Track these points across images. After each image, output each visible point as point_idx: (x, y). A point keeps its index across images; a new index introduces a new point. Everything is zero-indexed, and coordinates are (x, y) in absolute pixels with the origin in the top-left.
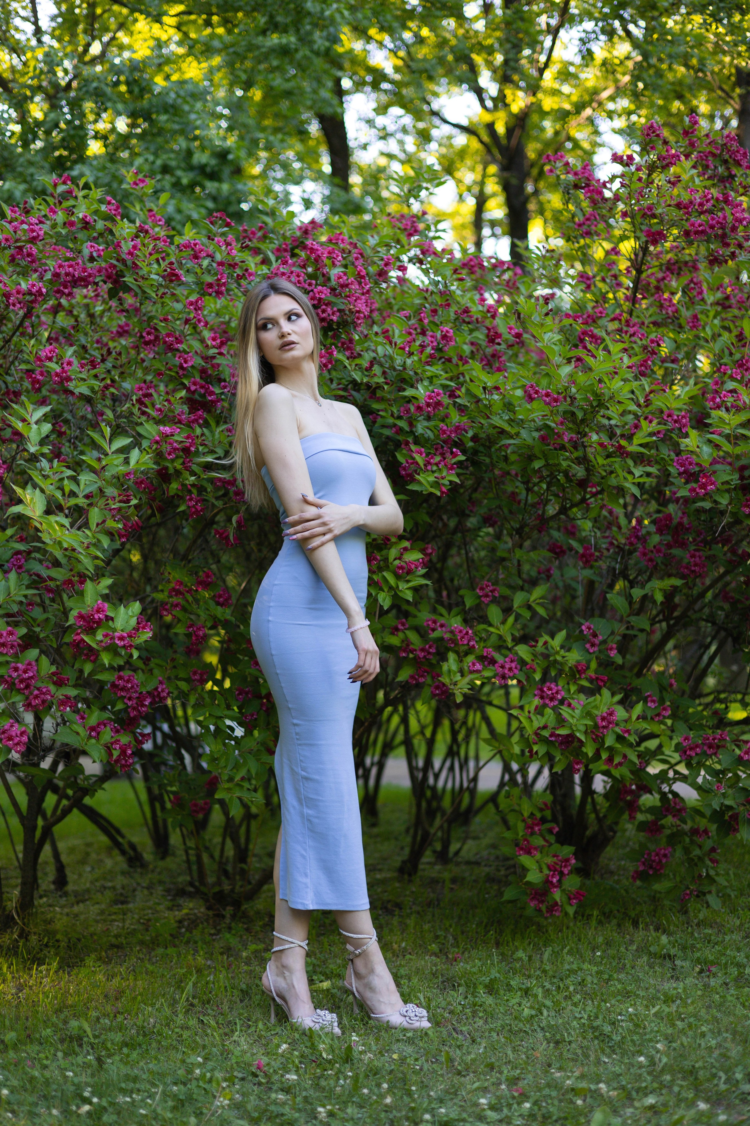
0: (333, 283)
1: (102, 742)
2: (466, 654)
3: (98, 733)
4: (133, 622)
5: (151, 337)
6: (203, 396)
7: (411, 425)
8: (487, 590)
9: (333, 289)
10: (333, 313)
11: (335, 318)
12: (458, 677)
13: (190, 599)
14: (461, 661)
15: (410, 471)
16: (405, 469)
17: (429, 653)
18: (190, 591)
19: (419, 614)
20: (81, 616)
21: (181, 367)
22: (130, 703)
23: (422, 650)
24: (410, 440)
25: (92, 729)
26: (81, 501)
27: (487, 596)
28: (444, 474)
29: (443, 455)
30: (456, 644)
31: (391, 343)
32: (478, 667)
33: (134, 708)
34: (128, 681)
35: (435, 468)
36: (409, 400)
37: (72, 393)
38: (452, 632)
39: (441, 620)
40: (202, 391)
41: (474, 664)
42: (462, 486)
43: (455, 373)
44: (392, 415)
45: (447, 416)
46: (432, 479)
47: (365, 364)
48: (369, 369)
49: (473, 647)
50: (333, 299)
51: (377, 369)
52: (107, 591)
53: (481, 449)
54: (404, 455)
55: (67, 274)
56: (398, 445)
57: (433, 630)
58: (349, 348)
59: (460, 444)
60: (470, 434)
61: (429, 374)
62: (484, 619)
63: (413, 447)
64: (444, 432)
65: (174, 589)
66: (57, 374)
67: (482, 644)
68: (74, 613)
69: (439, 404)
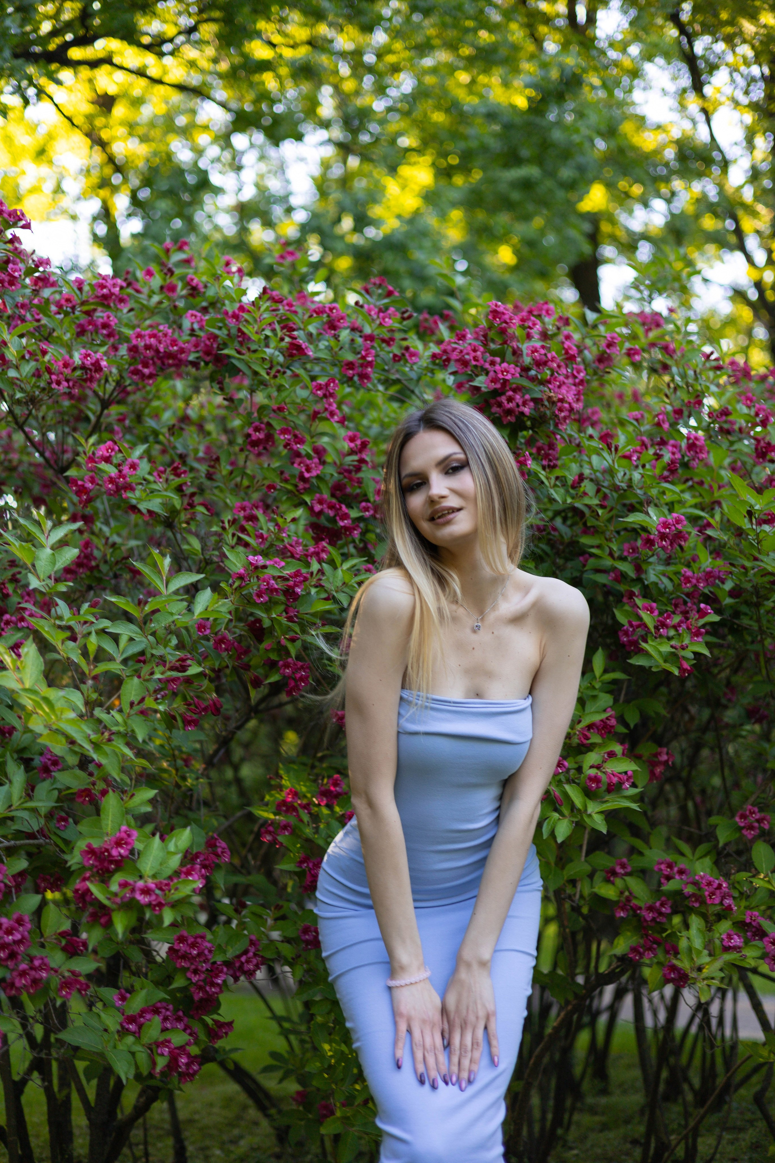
0: (527, 360)
1: (145, 1040)
2: (720, 917)
3: (140, 1026)
4: (175, 862)
5: (260, 435)
6: (333, 520)
7: (638, 569)
8: (751, 819)
9: (525, 369)
10: (525, 404)
11: (526, 410)
12: (705, 959)
13: (306, 818)
14: (710, 930)
15: (634, 637)
16: (626, 633)
17: (661, 914)
18: (306, 807)
19: (647, 852)
20: (91, 851)
21: (302, 478)
22: (195, 979)
23: (650, 908)
24: (636, 590)
25: (131, 1019)
26: (116, 667)
27: (751, 827)
28: (687, 641)
29: (685, 614)
30: (703, 903)
31: (609, 447)
32: (737, 941)
33: (201, 988)
34: (193, 945)
35: (672, 632)
36: (635, 531)
37: (134, 509)
38: (695, 884)
39: (682, 863)
40: (331, 513)
41: (730, 937)
42: (716, 662)
43: (707, 500)
44: (611, 554)
45: (695, 559)
46: (666, 648)
47: (571, 478)
48: (575, 485)
49: (729, 908)
50: (525, 383)
51: (587, 486)
52: (149, 809)
53: (744, 609)
54: (626, 613)
55: (148, 347)
56: (619, 598)
57: (669, 878)
58: (546, 456)
59: (712, 600)
60: (728, 586)
61: (668, 497)
62: (748, 866)
63: (639, 602)
64: (687, 580)
65: (284, 803)
66: (111, 480)
67: (743, 903)
68: (81, 845)
69: (680, 536)
